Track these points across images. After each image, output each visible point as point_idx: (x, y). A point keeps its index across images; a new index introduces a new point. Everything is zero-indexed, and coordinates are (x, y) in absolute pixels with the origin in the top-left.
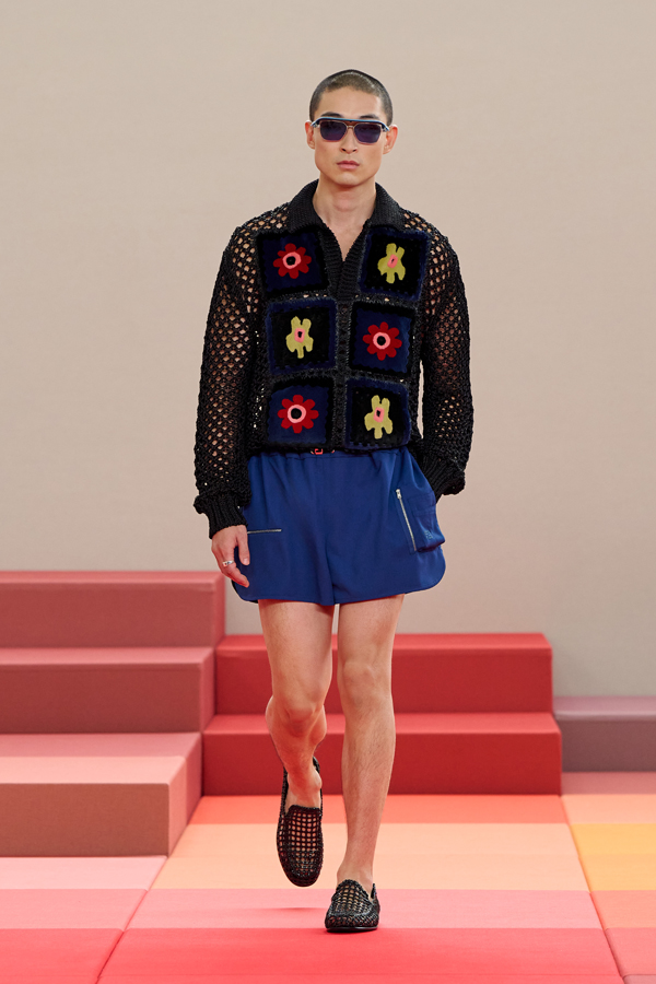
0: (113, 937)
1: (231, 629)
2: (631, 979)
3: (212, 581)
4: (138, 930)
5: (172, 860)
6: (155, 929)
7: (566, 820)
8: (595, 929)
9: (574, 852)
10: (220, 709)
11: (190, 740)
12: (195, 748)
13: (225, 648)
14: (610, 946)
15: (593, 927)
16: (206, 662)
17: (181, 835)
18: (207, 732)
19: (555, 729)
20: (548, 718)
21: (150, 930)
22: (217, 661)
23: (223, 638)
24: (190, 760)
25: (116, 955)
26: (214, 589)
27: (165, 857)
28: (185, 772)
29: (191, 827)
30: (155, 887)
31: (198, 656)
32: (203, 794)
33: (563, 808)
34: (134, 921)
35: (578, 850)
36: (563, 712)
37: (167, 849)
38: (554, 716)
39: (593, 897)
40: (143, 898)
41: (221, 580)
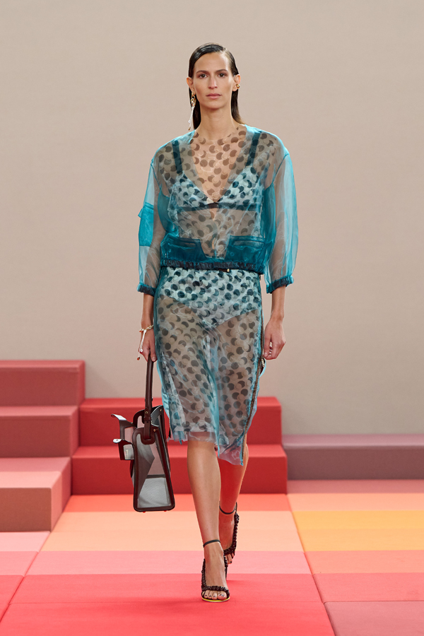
0: (18, 581)
1: (89, 395)
2: (328, 604)
3: (77, 366)
4: (29, 576)
5: (54, 534)
6: (43, 575)
7: (289, 508)
8: (307, 574)
9: (295, 528)
10: (82, 442)
11: (64, 462)
12: (67, 467)
13: (85, 406)
14: (316, 584)
15: (306, 573)
16: (74, 414)
17: (58, 518)
18: (74, 457)
19: (283, 454)
20: (279, 448)
21: (40, 576)
22: (81, 414)
23: (84, 400)
24: (64, 473)
25: (19, 591)
26: (78, 371)
27: (49, 532)
28: (61, 481)
29: (65, 514)
30: (43, 550)
31: (69, 411)
32: (72, 493)
33: (287, 500)
34: (30, 571)
35: (297, 526)
36: (288, 444)
37: (50, 527)
38: (282, 446)
39: (305, 554)
40: (35, 557)
41: (83, 365)
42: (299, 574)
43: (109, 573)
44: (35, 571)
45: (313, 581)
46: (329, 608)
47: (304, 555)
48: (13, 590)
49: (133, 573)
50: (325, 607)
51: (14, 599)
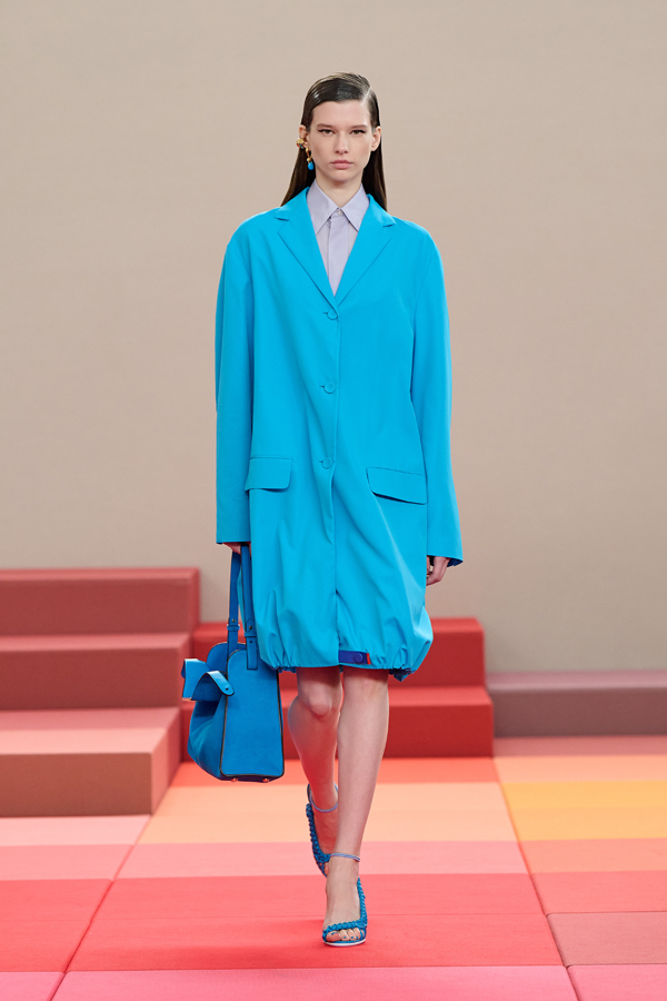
0: (105, 886)
1: (205, 618)
2: (553, 917)
3: (188, 575)
4: (120, 879)
5: (155, 818)
6: (141, 879)
7: (497, 779)
8: (521, 875)
11: (170, 715)
12: (175, 722)
13: (202, 635)
14: (535, 888)
16: (184, 646)
17: (163, 796)
18: (186, 707)
19: (487, 701)
20: (481, 691)
21: (137, 879)
22: (194, 646)
23: (198, 625)
24: (171, 731)
25: (107, 901)
26: (190, 582)
27: (149, 816)
28: (166, 743)
29: (172, 790)
30: (140, 842)
31: (176, 641)
32: (182, 761)
33: (494, 768)
34: (123, 871)
35: (507, 805)
36: (496, 686)
37: (151, 809)
38: (486, 689)
39: (520, 845)
40: (129, 852)
41: (197, 575)
42: (511, 874)
44: (130, 872)
45: (531, 884)
46: (554, 922)
47: (516, 847)
48: (97, 900)
49: (271, 874)
50: (549, 921)
51: (100, 914)
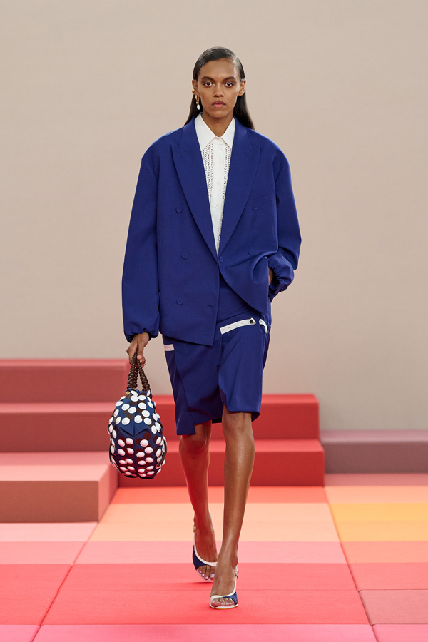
0: (67, 569)
2: (363, 593)
4: (77, 564)
5: (101, 524)
6: (91, 564)
8: (342, 564)
9: (331, 519)
14: (351, 574)
15: (342, 562)
17: (105, 510)
19: (321, 449)
20: (317, 442)
21: (88, 565)
25: (68, 578)
26: (125, 369)
27: (97, 523)
28: (108, 475)
29: (112, 506)
30: (91, 540)
32: (119, 486)
33: (325, 494)
34: (78, 560)
35: (333, 518)
36: (326, 439)
37: (98, 518)
38: (320, 441)
39: (341, 545)
40: (84, 546)
42: (336, 564)
43: (154, 562)
45: (348, 570)
46: (363, 596)
47: (339, 546)
48: (62, 578)
49: (177, 562)
50: (360, 595)
51: (63, 587)
